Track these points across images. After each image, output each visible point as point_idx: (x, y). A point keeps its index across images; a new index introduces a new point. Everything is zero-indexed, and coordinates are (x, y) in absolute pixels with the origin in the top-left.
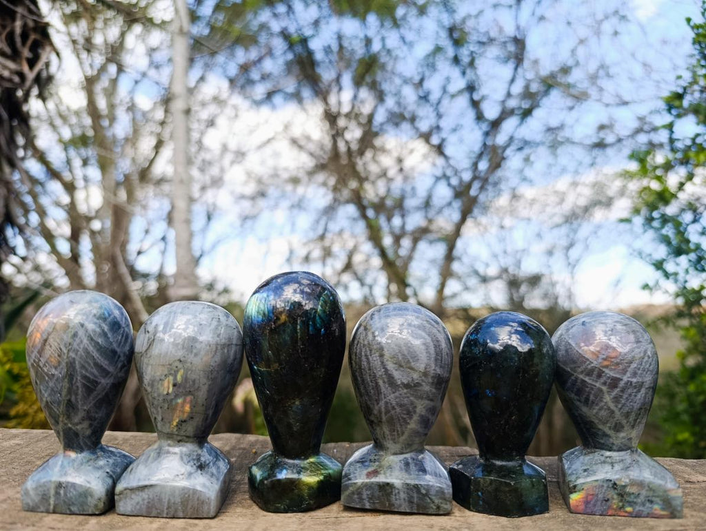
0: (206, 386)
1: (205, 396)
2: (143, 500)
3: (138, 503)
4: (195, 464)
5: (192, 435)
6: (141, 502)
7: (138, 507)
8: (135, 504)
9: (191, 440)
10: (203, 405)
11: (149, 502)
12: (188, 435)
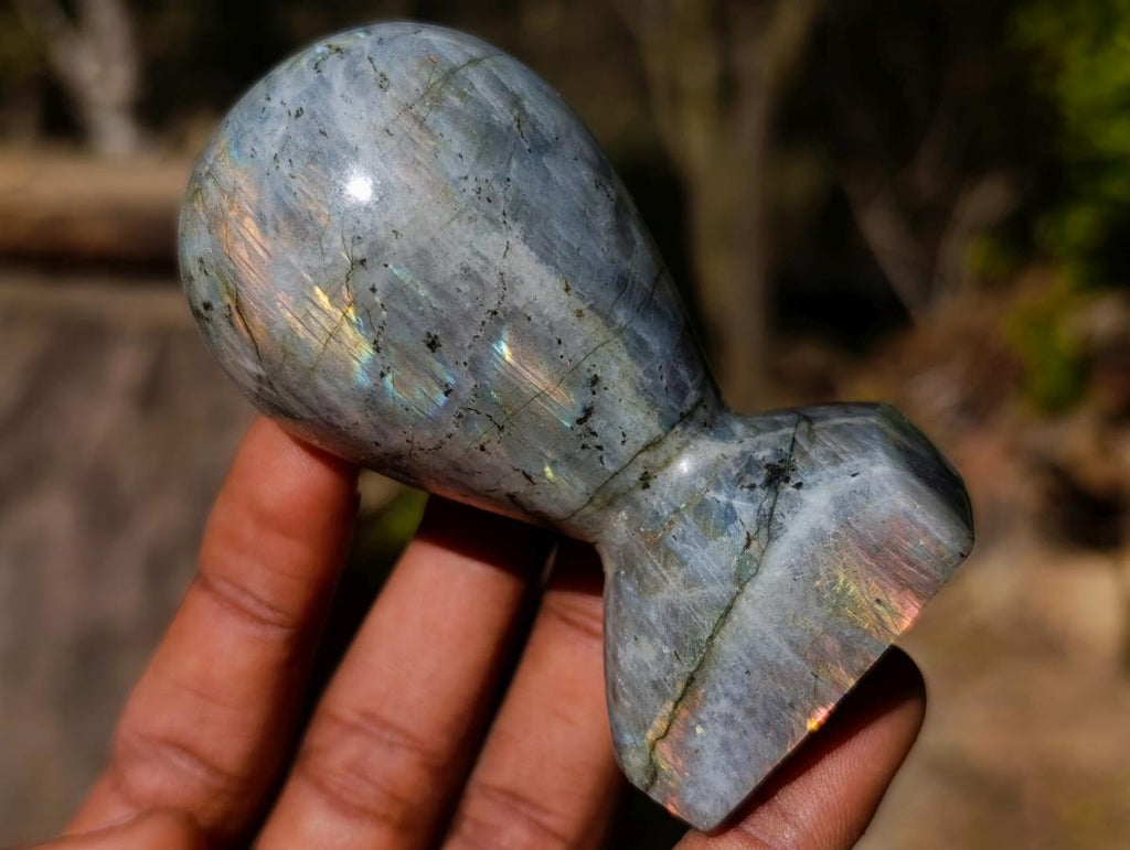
0: (521, 250)
1: (554, 283)
2: (729, 721)
3: (725, 746)
4: (752, 487)
5: (653, 427)
6: (732, 735)
7: (738, 755)
8: (722, 759)
9: (672, 442)
10: (580, 314)
11: (751, 712)
12: (644, 439)
